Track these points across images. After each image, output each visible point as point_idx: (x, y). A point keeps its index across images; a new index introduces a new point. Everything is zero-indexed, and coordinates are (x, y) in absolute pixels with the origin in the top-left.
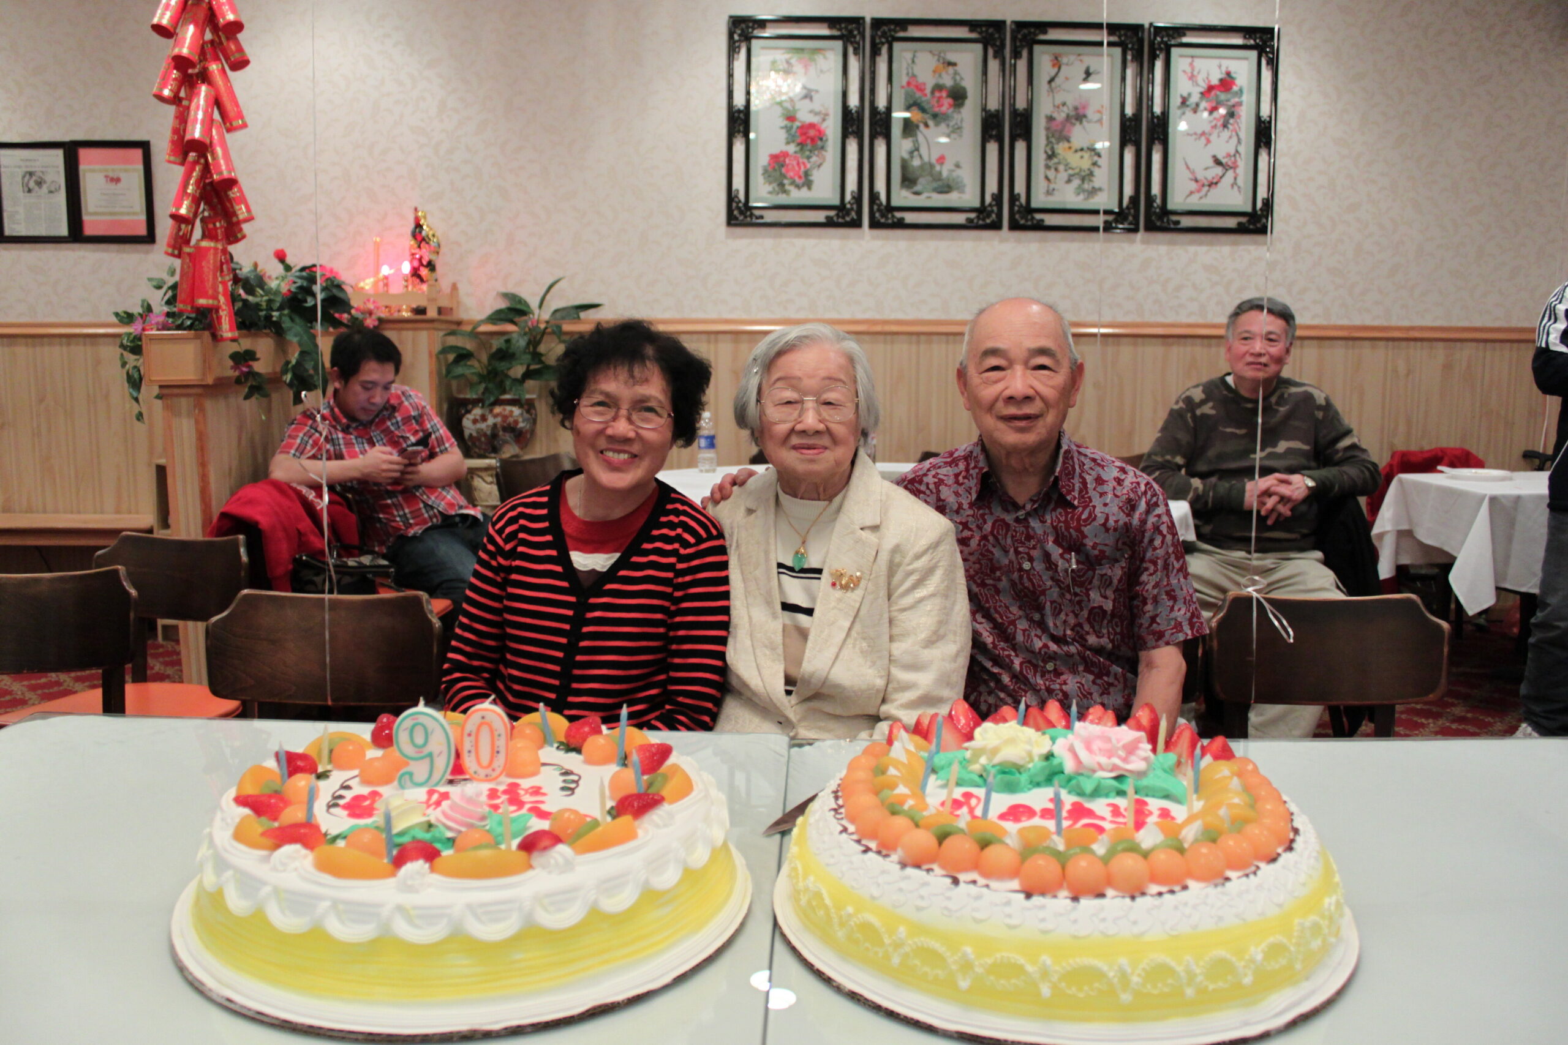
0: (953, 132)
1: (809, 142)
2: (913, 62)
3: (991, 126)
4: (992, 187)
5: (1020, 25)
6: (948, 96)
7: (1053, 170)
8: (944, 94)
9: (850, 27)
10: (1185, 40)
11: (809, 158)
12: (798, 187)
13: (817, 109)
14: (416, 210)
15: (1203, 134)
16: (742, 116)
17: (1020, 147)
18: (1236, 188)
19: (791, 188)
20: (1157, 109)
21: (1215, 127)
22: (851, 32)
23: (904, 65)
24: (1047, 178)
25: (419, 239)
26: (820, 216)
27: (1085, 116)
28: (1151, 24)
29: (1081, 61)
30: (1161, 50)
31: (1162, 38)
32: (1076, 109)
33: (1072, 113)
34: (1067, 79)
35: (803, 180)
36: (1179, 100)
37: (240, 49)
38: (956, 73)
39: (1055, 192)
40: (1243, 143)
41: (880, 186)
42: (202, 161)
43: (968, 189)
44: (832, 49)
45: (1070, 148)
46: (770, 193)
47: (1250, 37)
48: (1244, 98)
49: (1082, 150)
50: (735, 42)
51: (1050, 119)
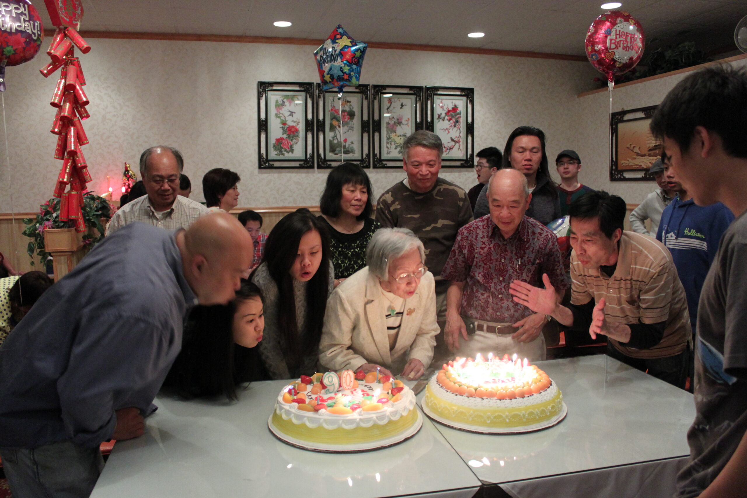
0: (350, 129)
1: (292, 133)
2: (333, 101)
3: (365, 127)
4: (366, 151)
5: (375, 87)
6: (347, 115)
7: (389, 144)
8: (346, 114)
9: (308, 86)
10: (439, 93)
11: (292, 140)
12: (288, 152)
13: (295, 120)
14: (125, 163)
15: (447, 129)
16: (264, 123)
17: (377, 135)
18: (460, 150)
19: (285, 153)
20: (429, 119)
21: (451, 126)
22: (308, 89)
23: (330, 102)
24: (387, 147)
25: (128, 177)
26: (297, 164)
27: (401, 122)
28: (426, 86)
29: (399, 100)
30: (430, 96)
31: (430, 92)
32: (398, 119)
33: (396, 121)
34: (394, 108)
35: (290, 149)
36: (437, 116)
37: (86, 112)
38: (351, 105)
39: (391, 153)
40: (462, 132)
41: (321, 151)
42: (72, 158)
43: (356, 152)
44: (301, 96)
45: (396, 135)
46: (276, 155)
47: (463, 92)
48: (462, 115)
49: (401, 136)
50: (260, 92)
51: (388, 124)
